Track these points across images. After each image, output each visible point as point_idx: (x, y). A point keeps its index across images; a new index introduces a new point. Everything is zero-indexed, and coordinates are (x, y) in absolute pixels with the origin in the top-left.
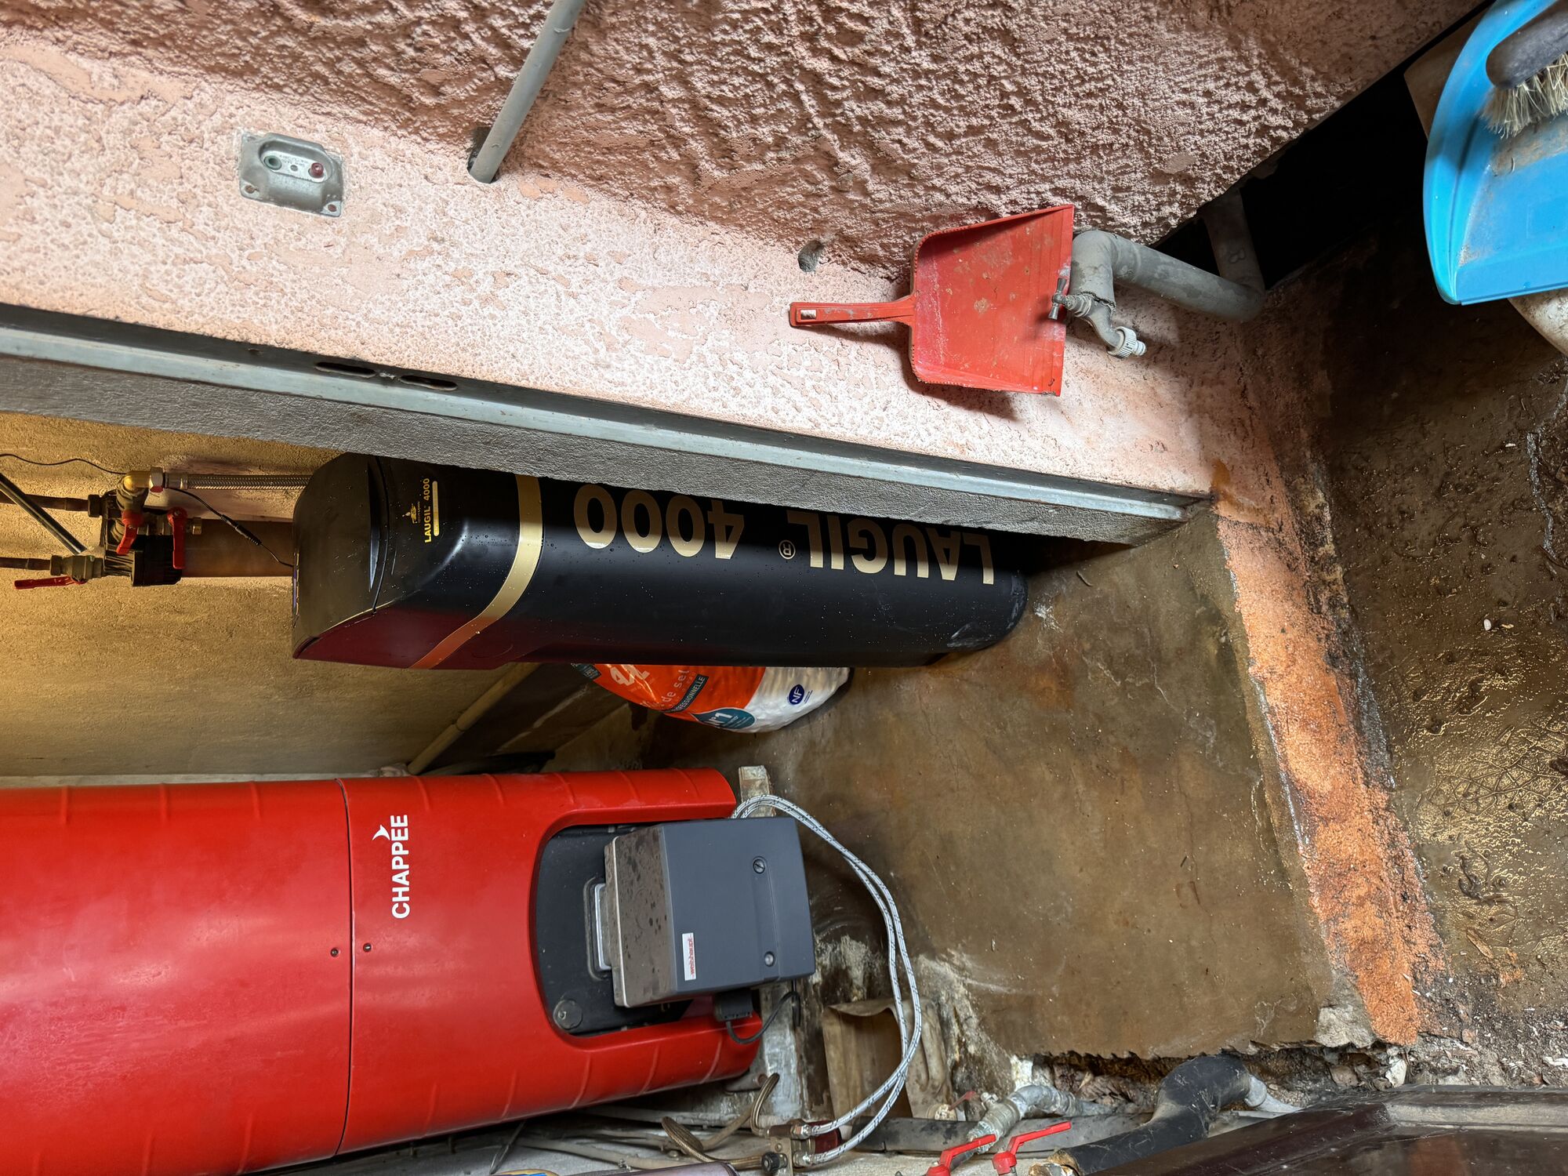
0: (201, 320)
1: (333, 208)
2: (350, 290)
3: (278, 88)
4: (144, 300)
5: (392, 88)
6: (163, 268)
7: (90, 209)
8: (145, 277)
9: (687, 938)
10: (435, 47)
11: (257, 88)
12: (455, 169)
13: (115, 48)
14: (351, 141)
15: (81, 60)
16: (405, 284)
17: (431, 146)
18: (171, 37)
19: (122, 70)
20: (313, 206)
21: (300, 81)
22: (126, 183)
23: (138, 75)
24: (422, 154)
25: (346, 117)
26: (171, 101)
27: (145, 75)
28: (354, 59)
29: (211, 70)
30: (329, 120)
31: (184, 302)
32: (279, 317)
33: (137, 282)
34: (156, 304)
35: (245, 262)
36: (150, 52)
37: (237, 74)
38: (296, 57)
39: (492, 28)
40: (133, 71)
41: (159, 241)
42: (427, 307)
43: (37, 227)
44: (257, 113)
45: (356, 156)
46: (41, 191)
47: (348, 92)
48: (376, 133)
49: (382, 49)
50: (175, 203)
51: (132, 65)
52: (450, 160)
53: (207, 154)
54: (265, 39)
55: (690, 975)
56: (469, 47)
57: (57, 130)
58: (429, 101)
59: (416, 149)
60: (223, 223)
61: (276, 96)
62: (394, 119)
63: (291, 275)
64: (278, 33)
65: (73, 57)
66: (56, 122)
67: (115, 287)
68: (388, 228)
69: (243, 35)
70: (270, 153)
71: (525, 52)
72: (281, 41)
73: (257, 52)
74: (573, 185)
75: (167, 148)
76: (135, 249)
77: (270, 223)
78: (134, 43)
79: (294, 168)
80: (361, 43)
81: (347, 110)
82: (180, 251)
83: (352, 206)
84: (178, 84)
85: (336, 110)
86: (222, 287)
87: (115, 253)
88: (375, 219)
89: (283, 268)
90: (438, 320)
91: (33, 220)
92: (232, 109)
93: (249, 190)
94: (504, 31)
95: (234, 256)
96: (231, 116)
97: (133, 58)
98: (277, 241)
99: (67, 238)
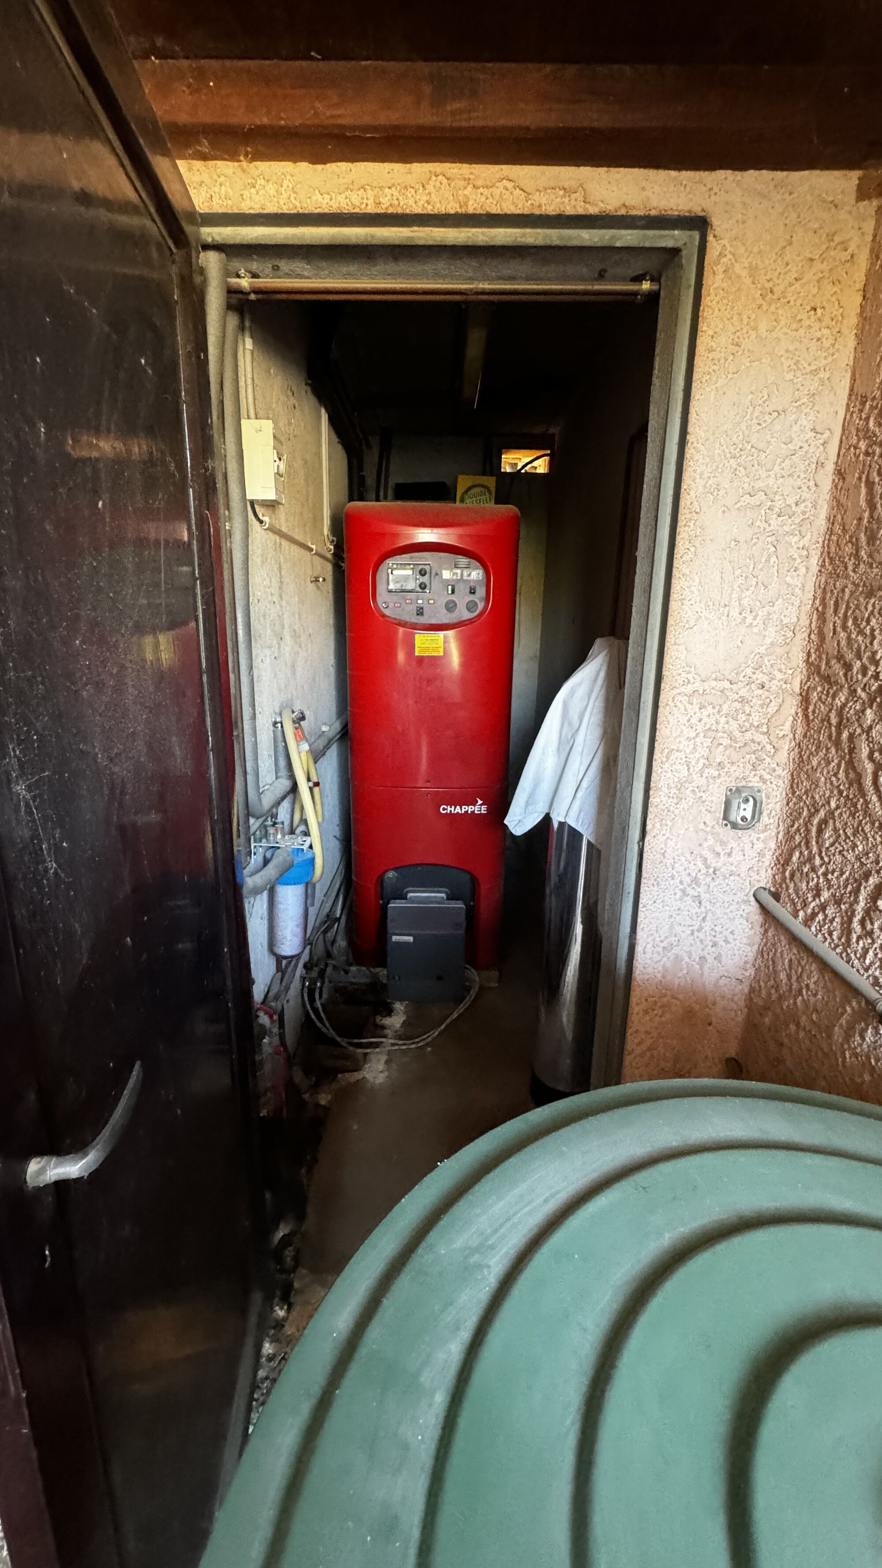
0: (659, 772)
1: (726, 825)
2: (682, 832)
3: (788, 804)
4: (666, 751)
5: (791, 858)
6: (683, 757)
7: (710, 729)
8: (677, 751)
9: (410, 939)
10: (808, 883)
11: (787, 795)
12: (759, 881)
13: (797, 736)
14: (766, 834)
15: (790, 722)
16: (688, 856)
17: (769, 870)
18: (803, 761)
19: (788, 739)
20: (725, 817)
21: (791, 814)
22: (726, 742)
23: (786, 746)
24: (764, 866)
25: (778, 833)
26: (775, 757)
27: (787, 747)
28: (801, 842)
29: (792, 775)
30: (776, 825)
31: (667, 765)
32: (664, 802)
33: (675, 748)
34: (665, 755)
35: (691, 789)
36: (796, 750)
37: (792, 787)
38: (800, 814)
39: (818, 913)
40: (788, 743)
41: (697, 755)
42: (676, 865)
43: (697, 710)
44: (774, 793)
45: (758, 836)
46: (716, 710)
47: (789, 837)
48: (773, 845)
49: (806, 857)
50: (718, 760)
51: (790, 742)
52: (764, 878)
53: (748, 773)
54: (805, 802)
55: (395, 938)
56: (810, 899)
57: (749, 715)
58: (787, 874)
59: (767, 863)
60: (710, 780)
61: (785, 802)
62: (780, 855)
63: (686, 808)
64: (809, 810)
65: (791, 718)
66: (753, 714)
67: (672, 739)
68: (718, 849)
69: (806, 792)
70: (751, 799)
71: (810, 927)
72: (805, 809)
73: (800, 798)
74: (757, 939)
75: (748, 756)
76: (692, 747)
77: (714, 799)
78: (799, 744)
79: (745, 810)
80: (807, 848)
81: (781, 834)
82: (693, 763)
83: (728, 833)
84: (785, 760)
85: (781, 828)
86: (676, 780)
87: (688, 739)
88: (723, 843)
89: (690, 804)
90: (670, 868)
91: (700, 708)
92: (774, 783)
93: (731, 790)
94: (817, 920)
95: (693, 784)
96: (771, 783)
97: (793, 743)
98: (704, 802)
99: (693, 721)
